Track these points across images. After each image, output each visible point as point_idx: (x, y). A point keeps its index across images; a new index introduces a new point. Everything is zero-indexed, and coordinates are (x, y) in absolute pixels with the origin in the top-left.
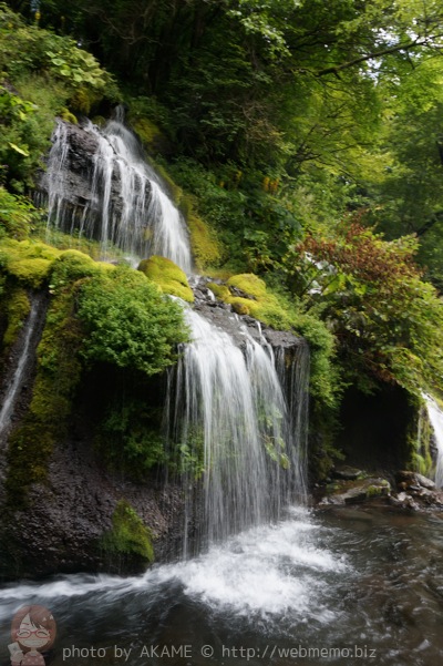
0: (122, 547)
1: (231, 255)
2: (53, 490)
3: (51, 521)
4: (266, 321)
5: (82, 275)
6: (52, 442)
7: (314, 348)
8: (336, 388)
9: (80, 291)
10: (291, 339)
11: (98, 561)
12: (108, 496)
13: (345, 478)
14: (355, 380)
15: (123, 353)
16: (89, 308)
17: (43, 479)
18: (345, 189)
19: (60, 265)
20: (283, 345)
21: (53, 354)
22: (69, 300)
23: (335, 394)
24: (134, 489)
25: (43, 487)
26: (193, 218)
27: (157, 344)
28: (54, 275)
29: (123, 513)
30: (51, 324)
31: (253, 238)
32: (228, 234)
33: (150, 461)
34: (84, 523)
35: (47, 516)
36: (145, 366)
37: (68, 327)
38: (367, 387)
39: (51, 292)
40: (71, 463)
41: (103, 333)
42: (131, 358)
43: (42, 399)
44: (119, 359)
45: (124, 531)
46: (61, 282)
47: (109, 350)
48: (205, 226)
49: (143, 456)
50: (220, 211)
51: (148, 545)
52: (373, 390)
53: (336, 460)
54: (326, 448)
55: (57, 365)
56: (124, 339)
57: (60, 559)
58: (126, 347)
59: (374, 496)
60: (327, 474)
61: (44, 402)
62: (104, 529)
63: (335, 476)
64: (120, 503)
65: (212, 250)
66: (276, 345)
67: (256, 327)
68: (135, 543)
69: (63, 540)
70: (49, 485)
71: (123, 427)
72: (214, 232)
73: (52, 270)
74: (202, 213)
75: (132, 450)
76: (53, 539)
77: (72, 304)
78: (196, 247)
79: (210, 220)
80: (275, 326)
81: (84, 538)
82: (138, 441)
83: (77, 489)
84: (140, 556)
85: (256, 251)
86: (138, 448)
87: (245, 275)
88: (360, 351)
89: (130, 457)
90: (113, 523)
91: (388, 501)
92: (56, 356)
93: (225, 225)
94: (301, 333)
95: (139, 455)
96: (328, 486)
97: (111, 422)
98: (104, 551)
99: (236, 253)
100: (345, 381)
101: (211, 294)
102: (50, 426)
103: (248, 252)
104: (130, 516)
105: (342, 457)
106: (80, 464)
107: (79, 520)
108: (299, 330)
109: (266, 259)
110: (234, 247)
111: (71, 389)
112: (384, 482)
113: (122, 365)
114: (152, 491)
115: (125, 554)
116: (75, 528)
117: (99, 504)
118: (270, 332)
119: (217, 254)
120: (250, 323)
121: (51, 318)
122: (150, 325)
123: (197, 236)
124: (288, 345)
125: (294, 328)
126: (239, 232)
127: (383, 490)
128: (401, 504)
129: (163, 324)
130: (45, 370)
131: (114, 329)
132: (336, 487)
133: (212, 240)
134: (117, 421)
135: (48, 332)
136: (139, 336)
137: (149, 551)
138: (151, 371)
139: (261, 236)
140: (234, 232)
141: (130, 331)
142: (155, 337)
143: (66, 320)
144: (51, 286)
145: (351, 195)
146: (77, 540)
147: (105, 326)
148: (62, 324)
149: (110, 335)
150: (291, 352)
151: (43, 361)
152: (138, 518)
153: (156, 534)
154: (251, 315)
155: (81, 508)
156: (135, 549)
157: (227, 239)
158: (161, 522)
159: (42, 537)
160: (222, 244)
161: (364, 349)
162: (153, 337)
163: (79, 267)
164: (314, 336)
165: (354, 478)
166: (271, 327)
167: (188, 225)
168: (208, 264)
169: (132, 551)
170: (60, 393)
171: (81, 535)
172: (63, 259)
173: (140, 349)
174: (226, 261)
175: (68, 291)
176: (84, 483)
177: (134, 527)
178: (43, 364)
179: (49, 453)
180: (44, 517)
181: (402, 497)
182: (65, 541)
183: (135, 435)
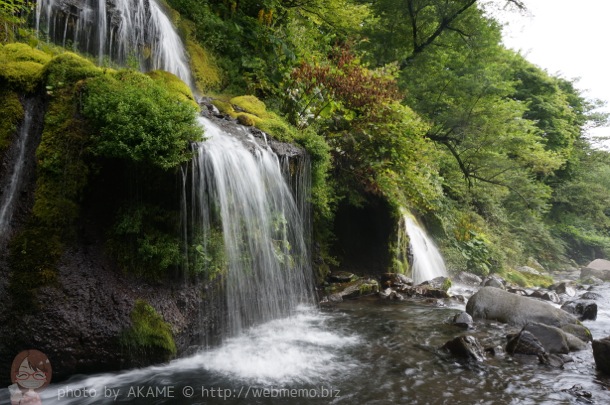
0: (143, 342)
1: (231, 81)
2: (66, 292)
3: (65, 322)
4: (270, 133)
5: (83, 76)
6: (60, 245)
7: (315, 158)
8: (332, 200)
9: (83, 91)
10: (295, 150)
11: (119, 357)
12: (125, 297)
13: (341, 281)
14: (347, 194)
15: (137, 147)
16: (96, 103)
17: (53, 282)
18: (327, 38)
19: (57, 67)
20: (287, 154)
21: (56, 156)
22: (71, 102)
23: (331, 205)
24: (150, 290)
25: (54, 289)
26: (192, 43)
27: (172, 139)
28: (52, 76)
29: (142, 310)
30: (51, 125)
31: (250, 66)
32: (227, 61)
33: (166, 262)
34: (101, 322)
35: (61, 318)
36: (161, 160)
37: (71, 128)
38: (357, 201)
39: (49, 93)
40: (82, 266)
41: (114, 128)
42: (145, 152)
43: (46, 202)
44: (133, 154)
45: (145, 327)
46: (60, 83)
47: (121, 144)
48: (204, 52)
49: (158, 258)
50: (217, 39)
51: (170, 338)
52: (362, 203)
53: (332, 267)
54: (323, 256)
55: (61, 167)
56: (137, 134)
57: (78, 359)
58: (140, 141)
59: (366, 292)
60: (325, 279)
61: (48, 205)
62: (123, 327)
63: (332, 280)
64: (138, 301)
65: (212, 75)
66: (282, 153)
67: (261, 137)
68: (157, 337)
69: (80, 340)
70: (60, 286)
71: (136, 229)
72: (214, 58)
73: (47, 72)
74: (200, 39)
75: (147, 252)
76: (69, 339)
77: (74, 106)
78: (196, 71)
79: (209, 46)
80: (279, 138)
81: (102, 336)
82: (153, 242)
83: (91, 290)
84: (162, 349)
85: (255, 76)
86: (154, 249)
87: (246, 97)
88: (351, 167)
89: (145, 258)
90: (131, 319)
91: (377, 295)
92: (59, 158)
93: (223, 52)
94: (303, 145)
95: (155, 256)
96: (326, 288)
97: (124, 225)
98: (125, 346)
99: (234, 80)
100: (338, 195)
101: (215, 109)
102: (58, 230)
103: (247, 77)
104: (149, 313)
105: (336, 263)
106: (91, 267)
107: (95, 319)
108: (301, 142)
109: (264, 84)
110: (232, 73)
111: (78, 192)
112: (373, 281)
113: (136, 159)
114: (169, 291)
115: (147, 348)
116: (92, 328)
117: (116, 303)
118: (274, 143)
119: (218, 80)
120: (256, 133)
121: (50, 120)
122: (163, 121)
123: (197, 61)
124: (292, 155)
125: (296, 141)
126: (237, 60)
127: (373, 287)
128: (388, 297)
129: (176, 120)
130: (47, 172)
131: (125, 124)
132: (334, 288)
133: (211, 65)
134: (130, 223)
135: (48, 134)
136: (152, 130)
137: (171, 344)
138: (166, 165)
139: (258, 63)
140: (232, 59)
141: (144, 126)
142: (169, 132)
143: (68, 121)
144: (48, 87)
145: (332, 44)
146: (96, 339)
147: (115, 121)
148: (65, 125)
149: (121, 130)
150: (295, 160)
151: (46, 163)
152: (157, 314)
153: (176, 329)
154: (257, 127)
155: (96, 308)
156: (157, 342)
157: (226, 65)
158: (180, 318)
159: (56, 338)
160: (221, 70)
161: (354, 166)
162: (167, 132)
163: (79, 69)
164: (315, 147)
165: (349, 280)
166: (275, 138)
167: (187, 50)
168: (209, 88)
169: (154, 345)
170: (67, 196)
171: (99, 334)
172: (59, 61)
173: (154, 143)
174: (226, 87)
175: (69, 93)
176: (98, 284)
177: (154, 323)
178: (44, 166)
179: (58, 256)
180: (58, 319)
181: (388, 292)
182: (82, 340)
183: (149, 238)
